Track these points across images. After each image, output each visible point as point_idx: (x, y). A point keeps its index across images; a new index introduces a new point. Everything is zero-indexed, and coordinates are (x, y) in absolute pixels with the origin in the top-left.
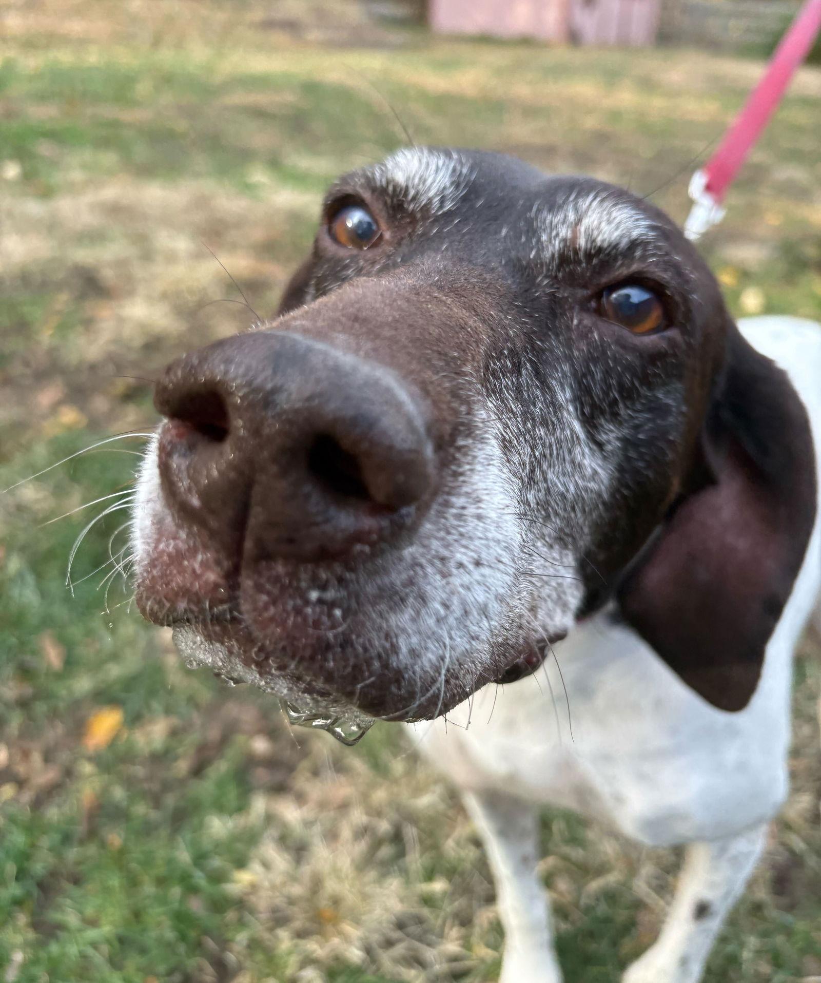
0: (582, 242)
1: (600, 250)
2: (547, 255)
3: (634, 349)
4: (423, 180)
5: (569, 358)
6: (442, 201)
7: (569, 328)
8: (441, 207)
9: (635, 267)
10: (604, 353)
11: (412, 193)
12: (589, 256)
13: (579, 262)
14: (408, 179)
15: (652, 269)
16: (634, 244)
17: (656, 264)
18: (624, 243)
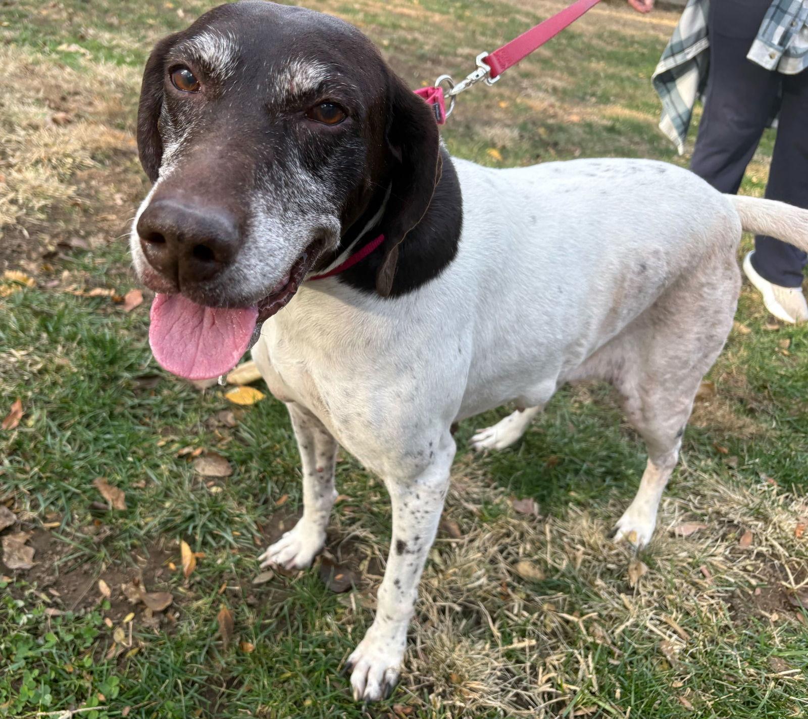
0: (296, 90)
1: (305, 93)
2: (280, 101)
3: (329, 133)
4: (217, 59)
5: (296, 146)
6: (227, 71)
7: (295, 133)
8: (226, 75)
9: (324, 97)
10: (314, 139)
11: (212, 67)
12: (300, 97)
13: (295, 101)
14: (210, 58)
15: (333, 96)
16: (321, 84)
17: (333, 93)
18: (316, 86)
